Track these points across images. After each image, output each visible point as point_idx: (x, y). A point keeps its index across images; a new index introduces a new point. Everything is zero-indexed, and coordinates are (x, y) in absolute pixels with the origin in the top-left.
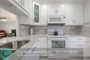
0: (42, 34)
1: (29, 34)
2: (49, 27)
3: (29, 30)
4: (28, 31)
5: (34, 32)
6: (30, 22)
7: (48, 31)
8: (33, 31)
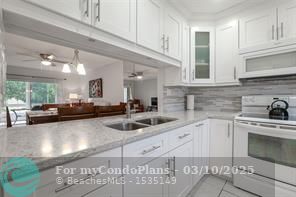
0: (222, 110)
1: (186, 109)
2: (248, 90)
3: (186, 98)
4: (183, 100)
5: (200, 105)
6: (184, 81)
7: (244, 103)
8: (196, 101)
